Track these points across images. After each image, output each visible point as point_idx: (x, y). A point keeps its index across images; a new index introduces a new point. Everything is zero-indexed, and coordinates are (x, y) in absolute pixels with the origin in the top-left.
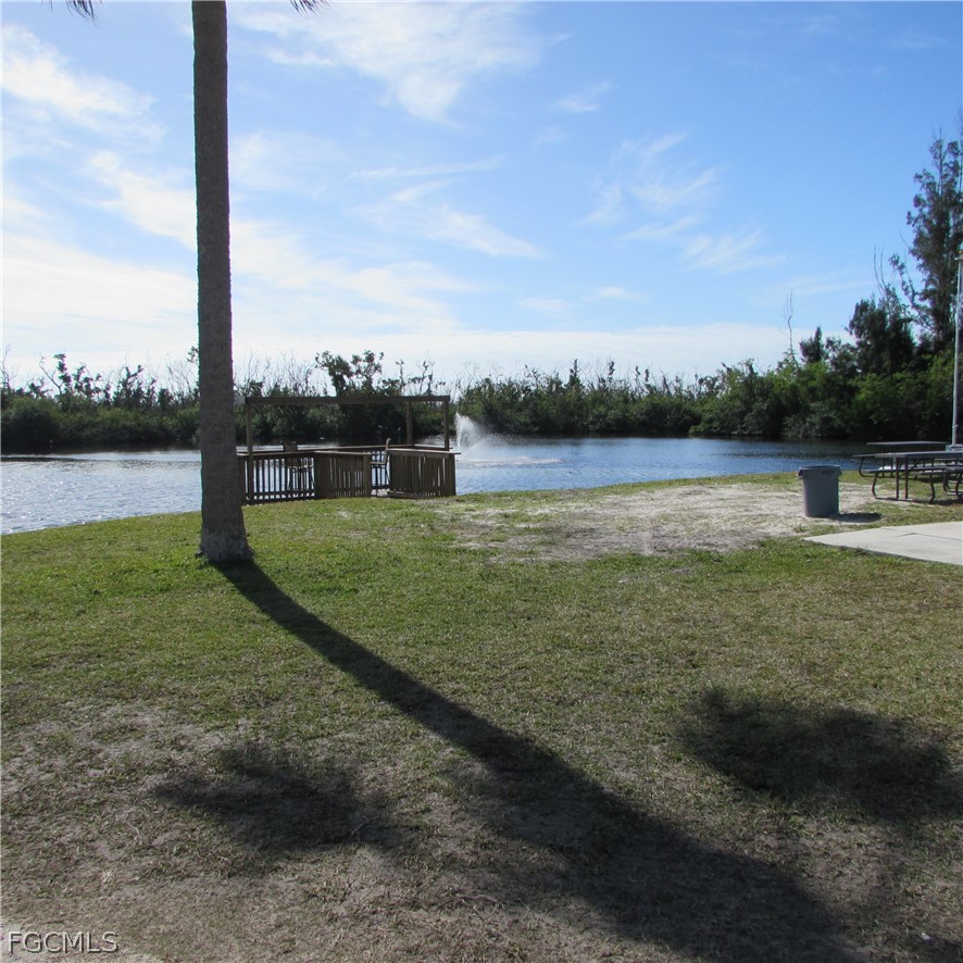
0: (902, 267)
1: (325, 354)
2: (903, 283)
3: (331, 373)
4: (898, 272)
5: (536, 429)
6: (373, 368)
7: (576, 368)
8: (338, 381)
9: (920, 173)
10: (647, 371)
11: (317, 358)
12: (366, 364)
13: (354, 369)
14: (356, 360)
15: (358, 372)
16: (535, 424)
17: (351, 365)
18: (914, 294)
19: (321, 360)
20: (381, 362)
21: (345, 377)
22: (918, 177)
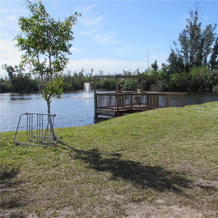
0: (176, 44)
1: (5, 65)
2: (176, 49)
3: (8, 71)
4: (175, 45)
5: (74, 88)
6: (22, 69)
7: (83, 70)
8: (10, 74)
9: (187, 19)
10: (102, 72)
11: (3, 66)
12: (20, 68)
13: (15, 69)
14: (16, 67)
15: (17, 71)
16: (73, 87)
17: (14, 68)
18: (179, 52)
19: (4, 66)
20: (24, 68)
21: (13, 72)
22: (187, 20)
